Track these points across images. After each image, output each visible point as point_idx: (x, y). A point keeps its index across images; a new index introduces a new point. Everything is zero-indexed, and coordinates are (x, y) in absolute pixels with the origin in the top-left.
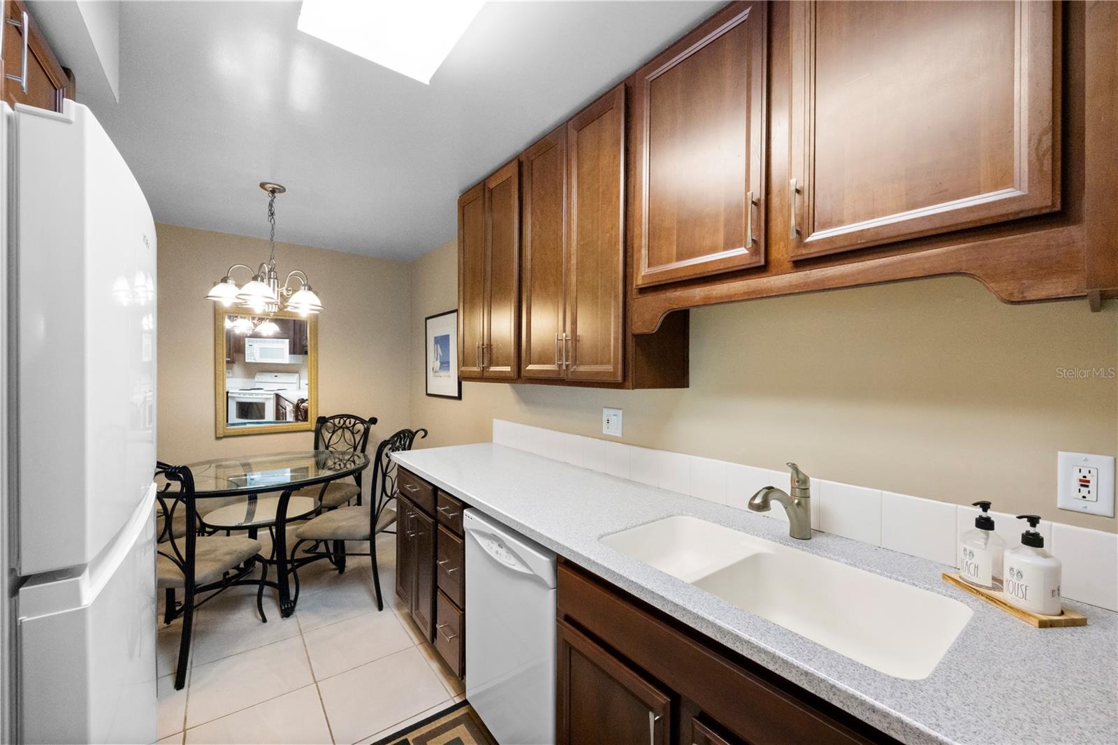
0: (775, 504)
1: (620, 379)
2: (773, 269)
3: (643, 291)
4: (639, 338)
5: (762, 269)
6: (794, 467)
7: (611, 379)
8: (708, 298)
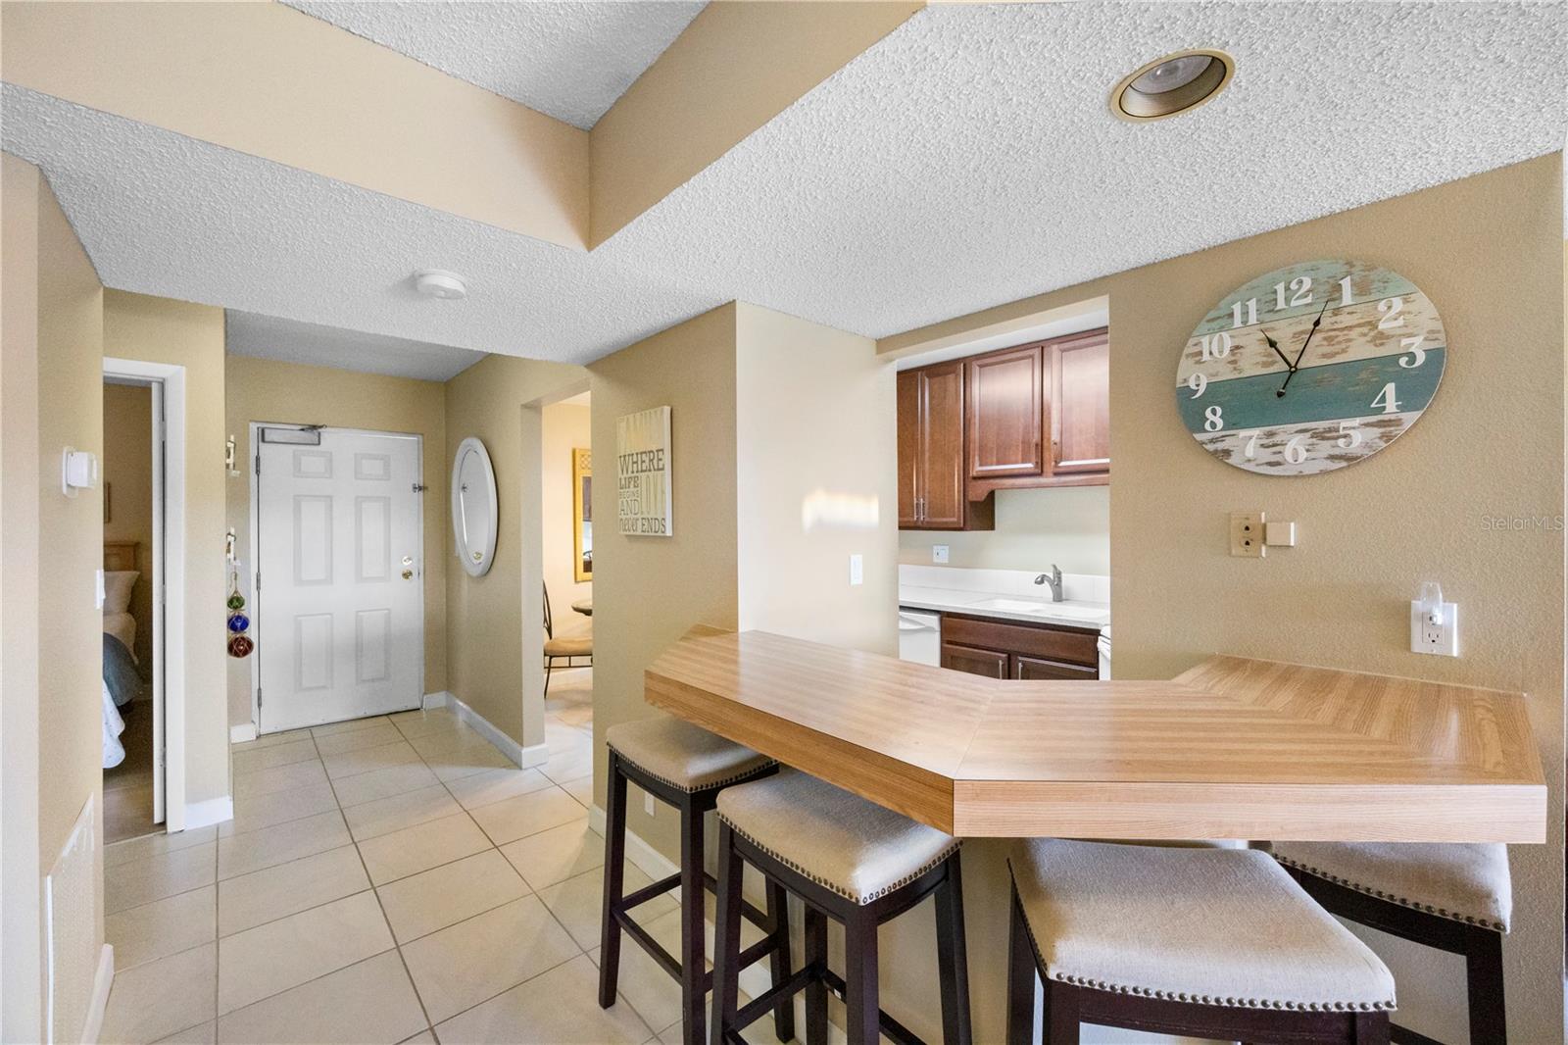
0: (1046, 582)
1: (962, 525)
2: (1044, 474)
3: (975, 478)
4: (974, 504)
5: (1041, 474)
6: (1055, 567)
7: (956, 526)
8: (1013, 485)
